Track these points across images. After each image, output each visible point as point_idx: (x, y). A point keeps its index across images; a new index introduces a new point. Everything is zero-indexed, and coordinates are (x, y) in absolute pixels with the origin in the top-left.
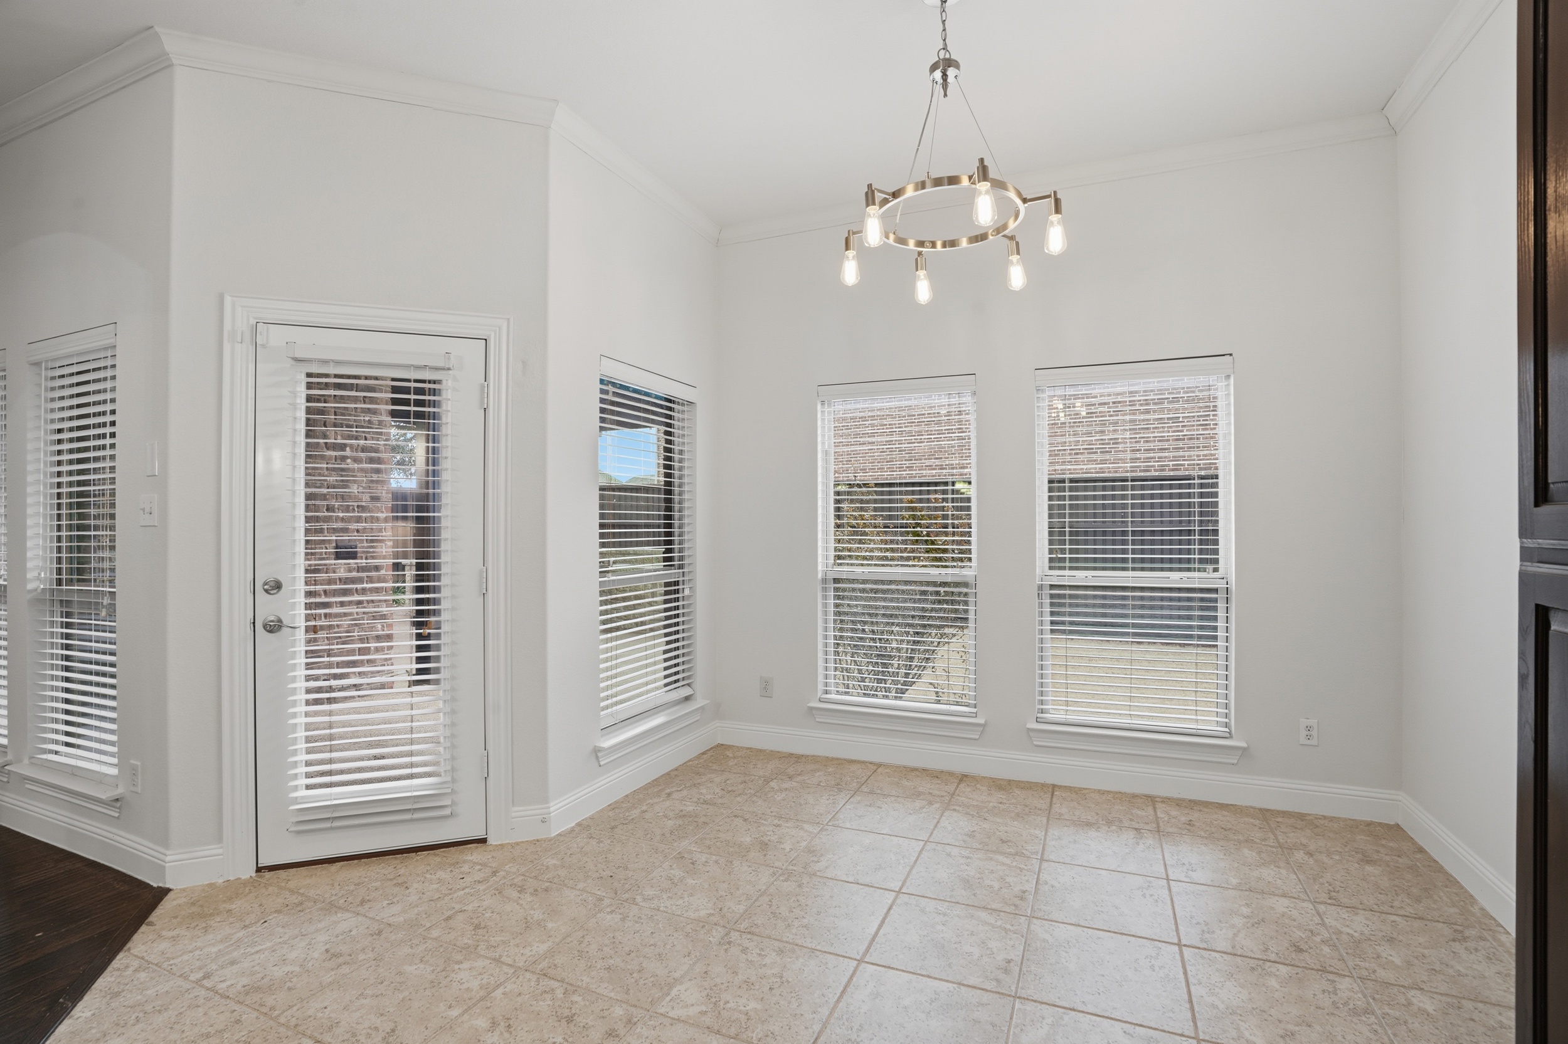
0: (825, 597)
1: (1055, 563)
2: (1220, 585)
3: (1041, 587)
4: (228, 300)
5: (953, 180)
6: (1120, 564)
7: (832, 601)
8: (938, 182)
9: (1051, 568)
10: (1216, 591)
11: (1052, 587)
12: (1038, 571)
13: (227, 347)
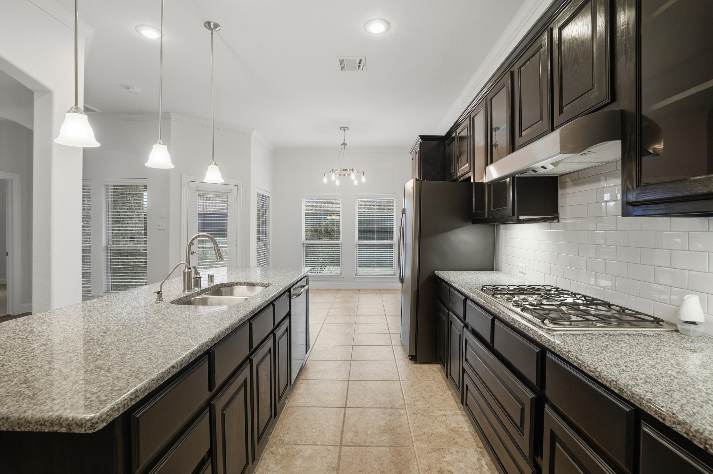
0: (303, 248)
1: (360, 238)
2: (394, 243)
3: (356, 244)
4: (183, 175)
5: (346, 170)
6: (373, 239)
7: (305, 249)
8: (344, 170)
9: (359, 240)
10: (393, 244)
11: (359, 244)
12: (356, 241)
13: (182, 187)
